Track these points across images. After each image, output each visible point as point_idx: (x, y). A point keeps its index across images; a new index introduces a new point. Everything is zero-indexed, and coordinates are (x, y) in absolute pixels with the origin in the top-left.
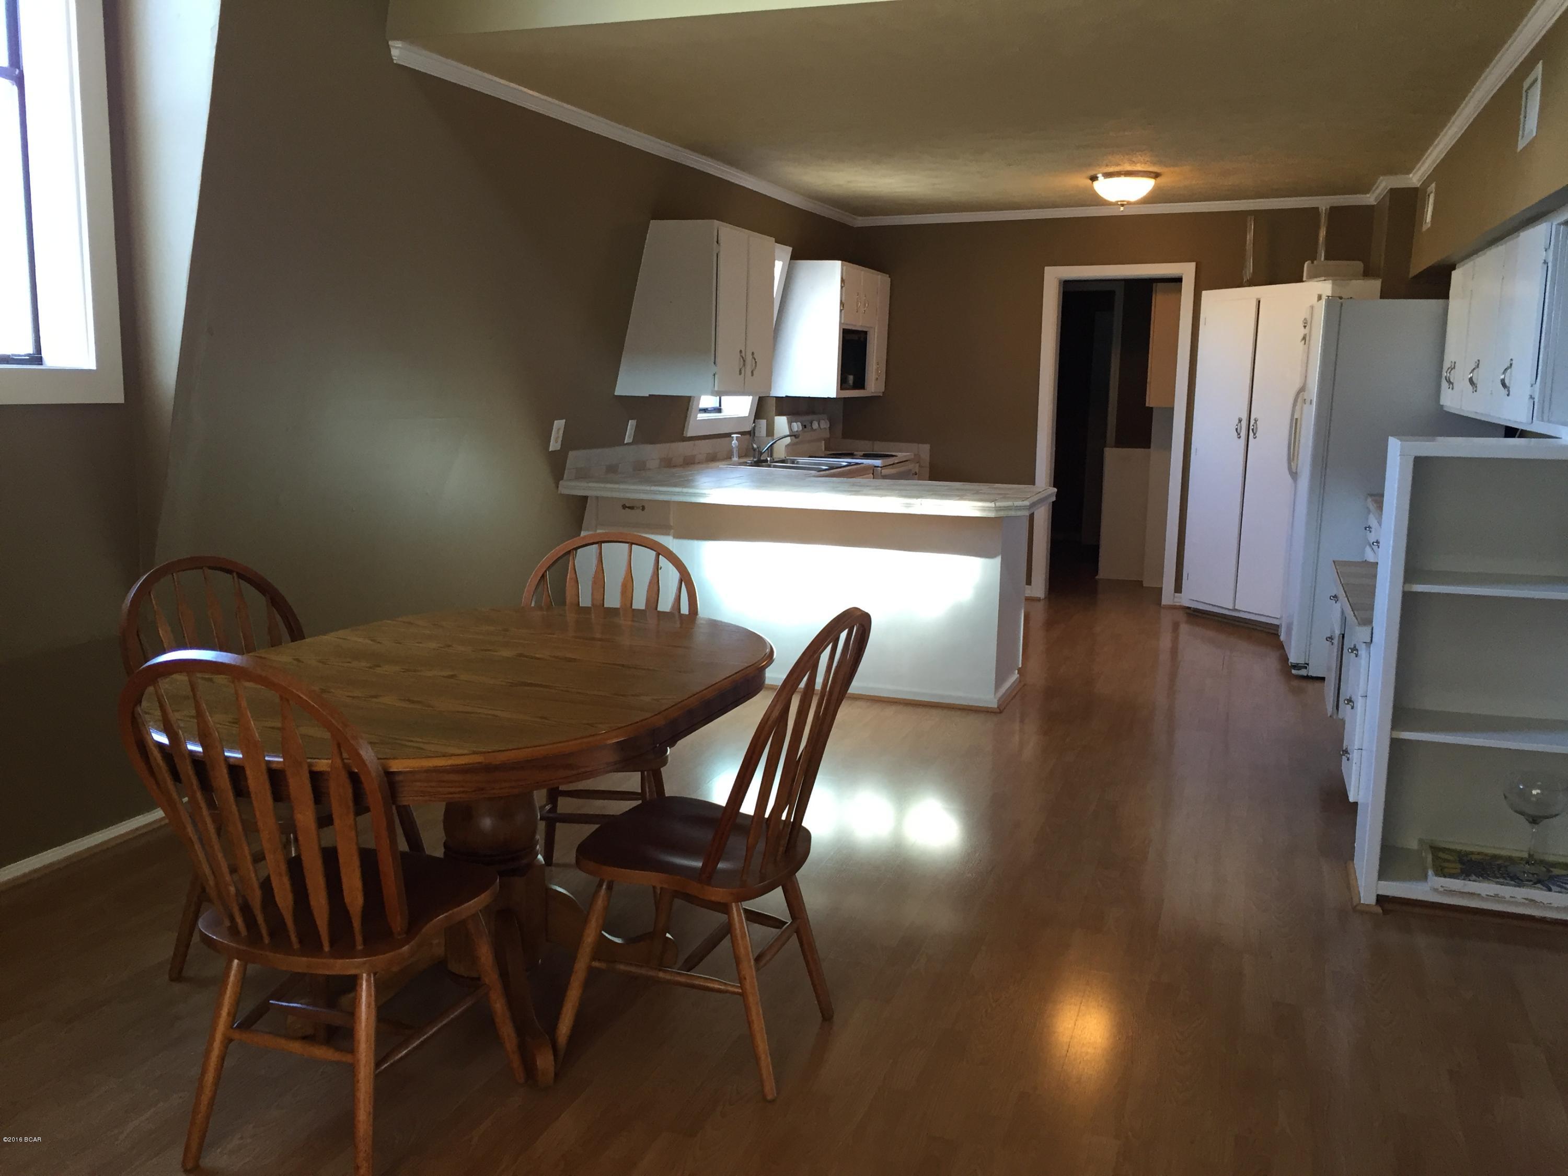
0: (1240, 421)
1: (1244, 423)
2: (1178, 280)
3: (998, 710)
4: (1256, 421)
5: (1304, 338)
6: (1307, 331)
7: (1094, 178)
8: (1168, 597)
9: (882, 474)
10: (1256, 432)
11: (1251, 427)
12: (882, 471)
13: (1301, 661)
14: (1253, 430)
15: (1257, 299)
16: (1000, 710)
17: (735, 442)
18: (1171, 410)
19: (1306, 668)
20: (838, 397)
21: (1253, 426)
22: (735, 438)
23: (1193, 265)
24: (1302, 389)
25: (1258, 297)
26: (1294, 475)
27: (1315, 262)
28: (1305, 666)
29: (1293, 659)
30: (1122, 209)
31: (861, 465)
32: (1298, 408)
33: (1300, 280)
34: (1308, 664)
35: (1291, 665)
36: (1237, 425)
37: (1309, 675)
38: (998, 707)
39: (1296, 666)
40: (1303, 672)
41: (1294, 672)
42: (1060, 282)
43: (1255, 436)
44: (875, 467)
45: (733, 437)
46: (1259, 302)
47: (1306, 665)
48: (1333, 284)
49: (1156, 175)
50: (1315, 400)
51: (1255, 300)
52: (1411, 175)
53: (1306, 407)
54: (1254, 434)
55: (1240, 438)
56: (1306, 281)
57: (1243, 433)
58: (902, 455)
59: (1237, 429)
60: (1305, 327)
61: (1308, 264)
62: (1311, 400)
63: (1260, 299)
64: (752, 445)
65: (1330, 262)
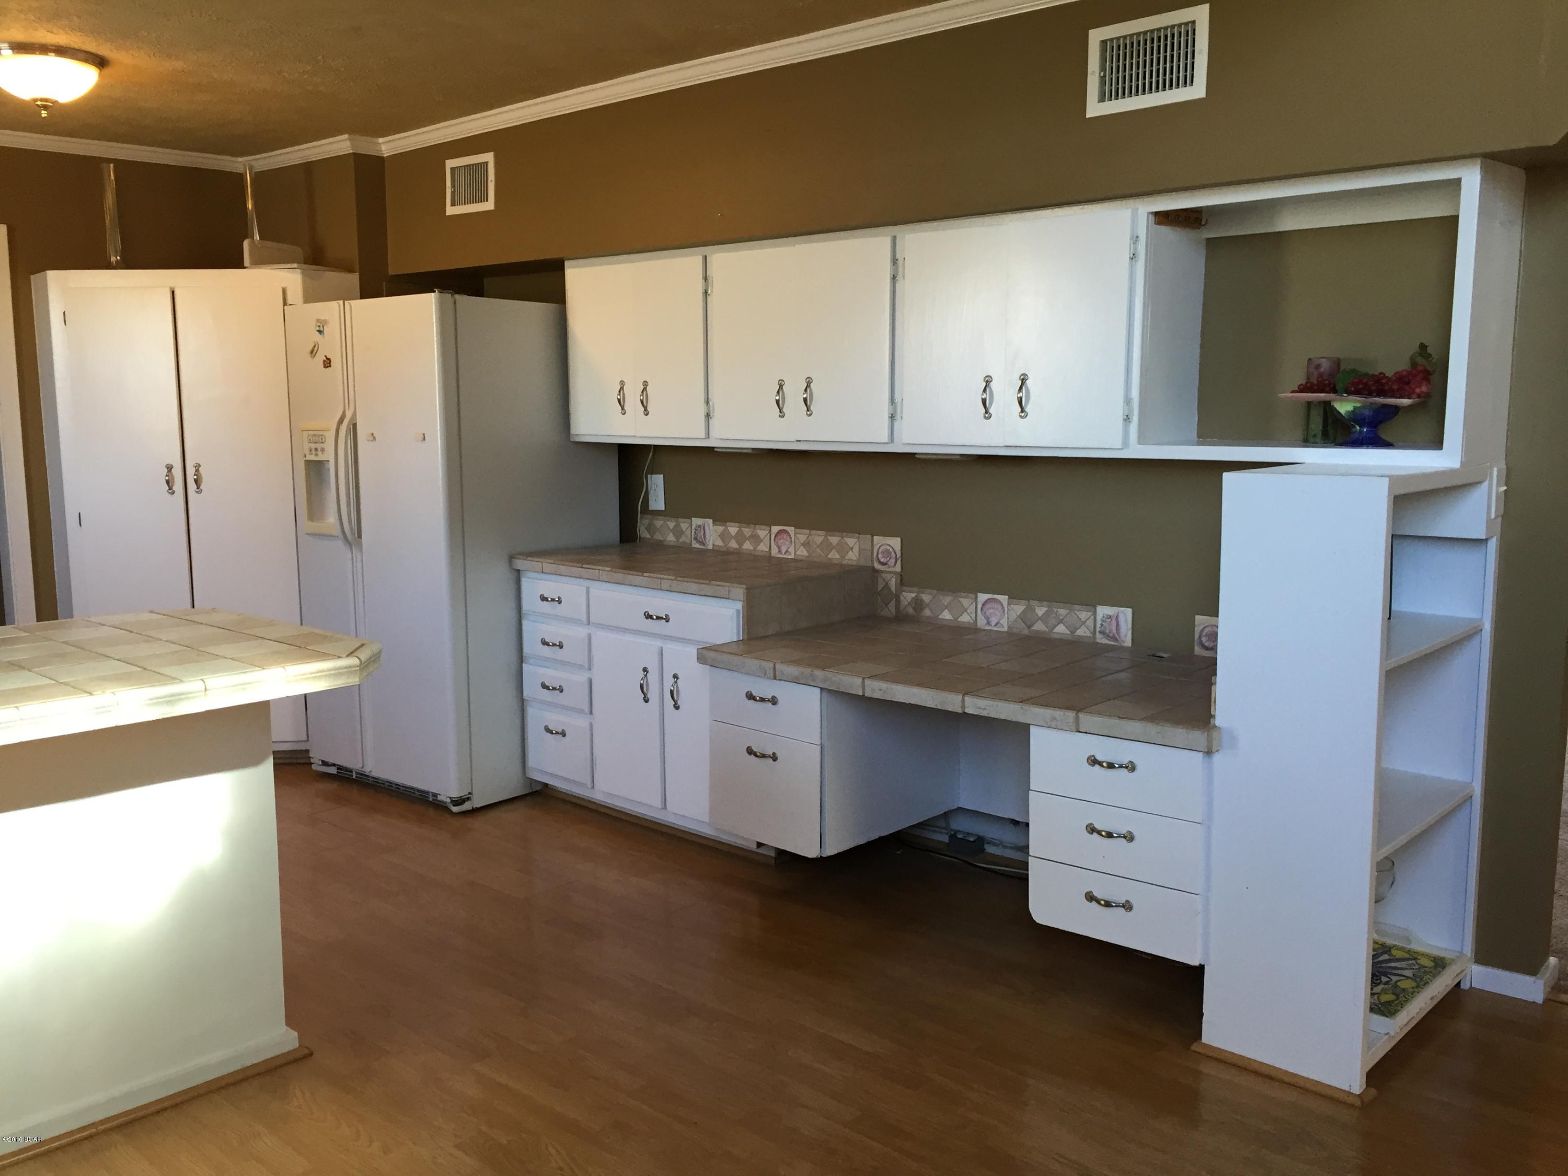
0: (170, 468)
1: (177, 473)
3: (305, 1050)
4: (197, 467)
10: (200, 483)
11: (190, 477)
13: (464, 793)
14: (194, 481)
15: (169, 288)
21: (194, 474)
23: (4, 229)
25: (173, 285)
28: (469, 797)
29: (452, 792)
30: (44, 114)
33: (238, 263)
34: (471, 794)
35: (451, 800)
36: (167, 476)
37: (474, 807)
38: (300, 1045)
39: (458, 801)
40: (467, 806)
41: (454, 808)
43: (198, 490)
46: (173, 292)
48: (303, 274)
49: (100, 62)
51: (167, 289)
52: (381, 140)
54: (198, 487)
55: (173, 493)
56: (250, 267)
57: (178, 487)
59: (167, 481)
61: (249, 244)
63: (174, 288)
65: (269, 244)
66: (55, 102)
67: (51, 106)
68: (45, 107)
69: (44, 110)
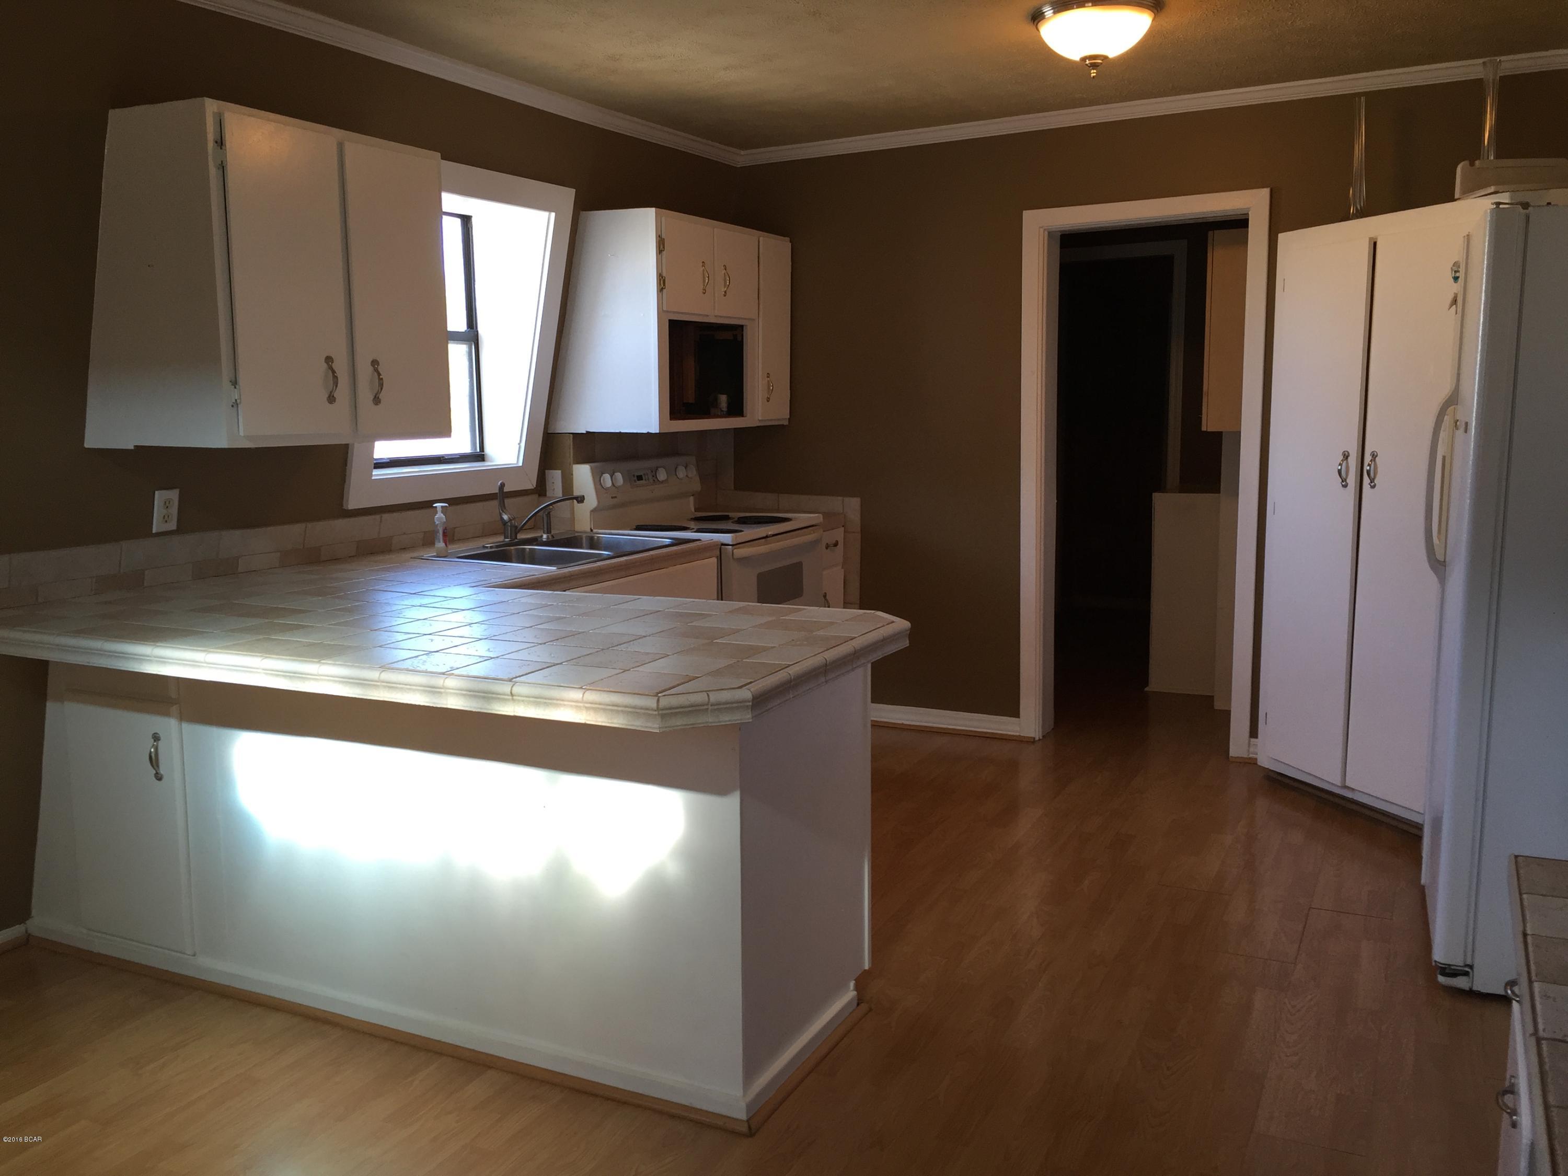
0: (1346, 456)
1: (1353, 461)
2: (1240, 223)
3: (744, 1129)
4: (1374, 456)
5: (1455, 301)
6: (1456, 288)
7: (1037, 17)
8: (1238, 745)
9: (735, 557)
10: (1375, 474)
11: (1366, 468)
12: (735, 551)
13: (1457, 960)
14: (1368, 472)
15: (1370, 239)
16: (750, 1128)
17: (440, 517)
18: (1236, 436)
19: (1466, 974)
20: (662, 432)
21: (1369, 465)
22: (439, 510)
23: (1265, 193)
24: (1453, 400)
25: (1375, 234)
26: (1439, 565)
27: (1477, 163)
28: (1465, 971)
29: (1439, 955)
30: (1093, 73)
31: (698, 543)
32: (1443, 435)
33: (1451, 198)
34: (1471, 967)
35: (1436, 965)
36: (1340, 464)
37: (1475, 988)
38: (748, 1121)
39: (1449, 971)
40: (1461, 983)
41: (1441, 979)
42: (1051, 234)
43: (1372, 484)
44: (723, 544)
45: (436, 507)
46: (1375, 244)
47: (1467, 969)
50: (1474, 424)
51: (1368, 240)
53: (1460, 432)
54: (1372, 481)
55: (1345, 486)
56: (1459, 199)
57: (1352, 480)
58: (803, 519)
59: (1340, 472)
60: (1456, 279)
61: (1463, 169)
62: (1467, 424)
63: (1377, 237)
64: (501, 514)
65: (1510, 162)
66: (1105, 58)
67: (1101, 63)
68: (1094, 66)
69: (1093, 69)
